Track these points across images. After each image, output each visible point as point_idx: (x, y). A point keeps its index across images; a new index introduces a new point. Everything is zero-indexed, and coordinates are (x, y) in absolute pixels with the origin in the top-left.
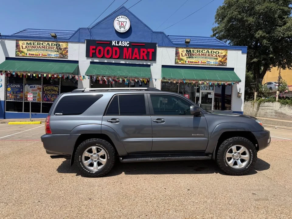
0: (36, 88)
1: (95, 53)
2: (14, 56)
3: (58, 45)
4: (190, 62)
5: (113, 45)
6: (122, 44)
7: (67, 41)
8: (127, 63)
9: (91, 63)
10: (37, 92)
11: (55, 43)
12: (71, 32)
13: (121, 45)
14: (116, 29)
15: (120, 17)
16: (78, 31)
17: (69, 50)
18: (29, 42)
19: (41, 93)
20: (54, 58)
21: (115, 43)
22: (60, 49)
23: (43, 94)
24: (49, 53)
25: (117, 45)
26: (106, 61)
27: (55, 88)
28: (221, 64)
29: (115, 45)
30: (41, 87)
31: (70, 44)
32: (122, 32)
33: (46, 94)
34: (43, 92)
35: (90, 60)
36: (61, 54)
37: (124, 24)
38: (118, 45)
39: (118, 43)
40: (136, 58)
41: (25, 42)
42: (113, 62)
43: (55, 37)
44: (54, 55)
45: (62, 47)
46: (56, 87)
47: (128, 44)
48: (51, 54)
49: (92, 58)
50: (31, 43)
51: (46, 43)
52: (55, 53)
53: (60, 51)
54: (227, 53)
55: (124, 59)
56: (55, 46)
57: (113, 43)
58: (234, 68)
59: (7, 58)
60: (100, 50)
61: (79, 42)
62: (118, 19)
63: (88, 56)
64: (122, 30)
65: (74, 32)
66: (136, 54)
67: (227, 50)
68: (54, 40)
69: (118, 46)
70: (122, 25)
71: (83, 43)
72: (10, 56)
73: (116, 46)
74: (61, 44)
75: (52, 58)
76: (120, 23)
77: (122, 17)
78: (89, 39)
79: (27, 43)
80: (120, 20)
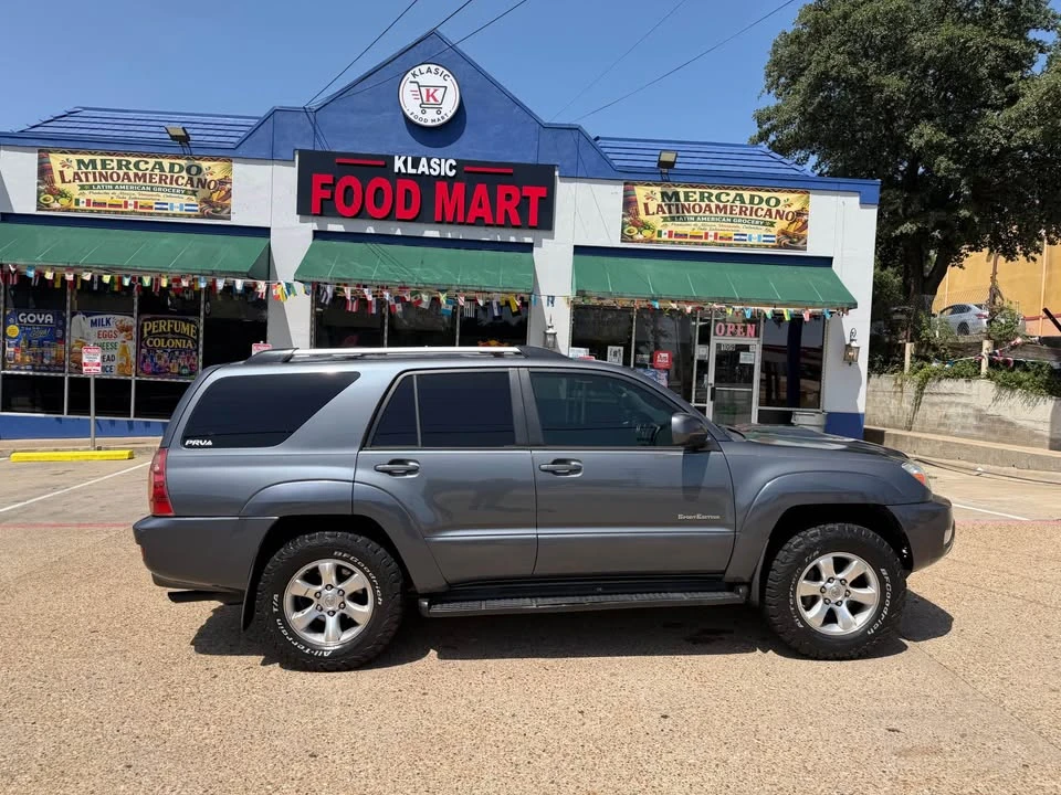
0: (113, 328)
1: (332, 199)
2: (32, 210)
3: (194, 170)
4: (677, 235)
5: (396, 170)
6: (430, 167)
7: (227, 155)
8: (449, 236)
9: (317, 235)
10: (119, 340)
11: (183, 162)
12: (242, 121)
13: (427, 173)
14: (408, 113)
15: (424, 68)
16: (269, 124)
17: (235, 188)
18: (86, 158)
19: (132, 345)
20: (181, 216)
21: (405, 162)
22: (203, 184)
23: (139, 348)
24: (163, 198)
25: (411, 171)
26: (370, 230)
27: (185, 328)
28: (787, 241)
29: (403, 171)
30: (130, 321)
31: (237, 168)
32: (429, 124)
33: (152, 350)
34: (141, 339)
35: (313, 226)
36: (207, 201)
37: (439, 95)
38: (414, 171)
39: (416, 164)
40: (482, 218)
41: (74, 158)
42: (399, 232)
43: (184, 140)
44: (178, 204)
45: (209, 178)
46: (186, 321)
47: (451, 167)
48: (170, 201)
49: (319, 218)
50: (93, 162)
51: (152, 161)
52: (185, 199)
53: (203, 193)
54: (807, 202)
55: (438, 222)
56: (184, 174)
57: (398, 164)
58: (830, 259)
59: (5, 217)
60: (348, 188)
61: (272, 157)
62: (414, 75)
63: (304, 209)
64: (431, 118)
65: (253, 122)
66: (480, 206)
67: (806, 192)
68: (178, 151)
69: (417, 175)
70: (429, 99)
71: (288, 161)
72: (17, 210)
73: (406, 174)
74: (204, 165)
75: (174, 215)
76: (424, 90)
77: (429, 70)
78: (311, 148)
79: (80, 162)
80: (422, 80)
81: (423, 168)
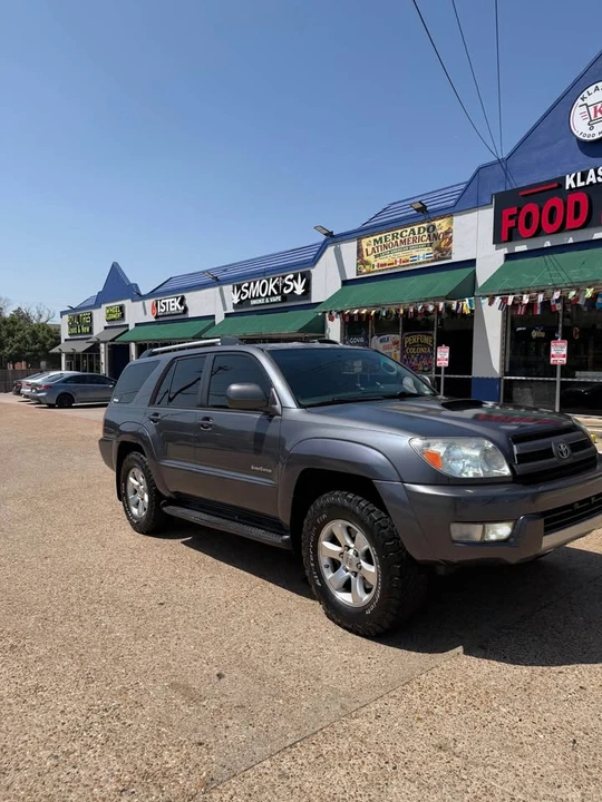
0: (390, 343)
1: (517, 226)
2: (355, 277)
3: (431, 229)
5: (567, 188)
6: (597, 175)
7: (448, 212)
9: (508, 257)
10: (392, 350)
11: (425, 225)
12: (456, 189)
13: (595, 181)
14: (578, 135)
15: (591, 89)
16: (475, 182)
17: (455, 235)
18: (377, 237)
19: (398, 352)
20: (423, 262)
21: (575, 179)
22: (436, 237)
23: (402, 354)
24: (414, 252)
25: (580, 184)
26: (548, 244)
27: (427, 340)
29: (573, 186)
30: (398, 337)
31: (456, 219)
32: (596, 137)
33: (409, 355)
34: (403, 350)
35: (505, 251)
36: (438, 248)
38: (583, 184)
39: (584, 178)
41: (372, 239)
42: (571, 241)
43: (423, 209)
44: (422, 255)
45: (439, 232)
46: (427, 335)
48: (417, 254)
49: (509, 243)
50: (381, 239)
51: (409, 229)
52: (426, 251)
53: (436, 244)
56: (426, 233)
57: (569, 182)
59: (345, 283)
61: (478, 206)
62: (583, 99)
63: (498, 240)
65: (462, 187)
68: (422, 218)
69: (586, 186)
70: (597, 115)
71: (485, 205)
72: (349, 278)
73: (577, 188)
74: (437, 223)
75: (420, 263)
76: (592, 109)
77: (597, 89)
78: (503, 190)
79: (375, 240)
80: (589, 101)
81: (591, 178)
